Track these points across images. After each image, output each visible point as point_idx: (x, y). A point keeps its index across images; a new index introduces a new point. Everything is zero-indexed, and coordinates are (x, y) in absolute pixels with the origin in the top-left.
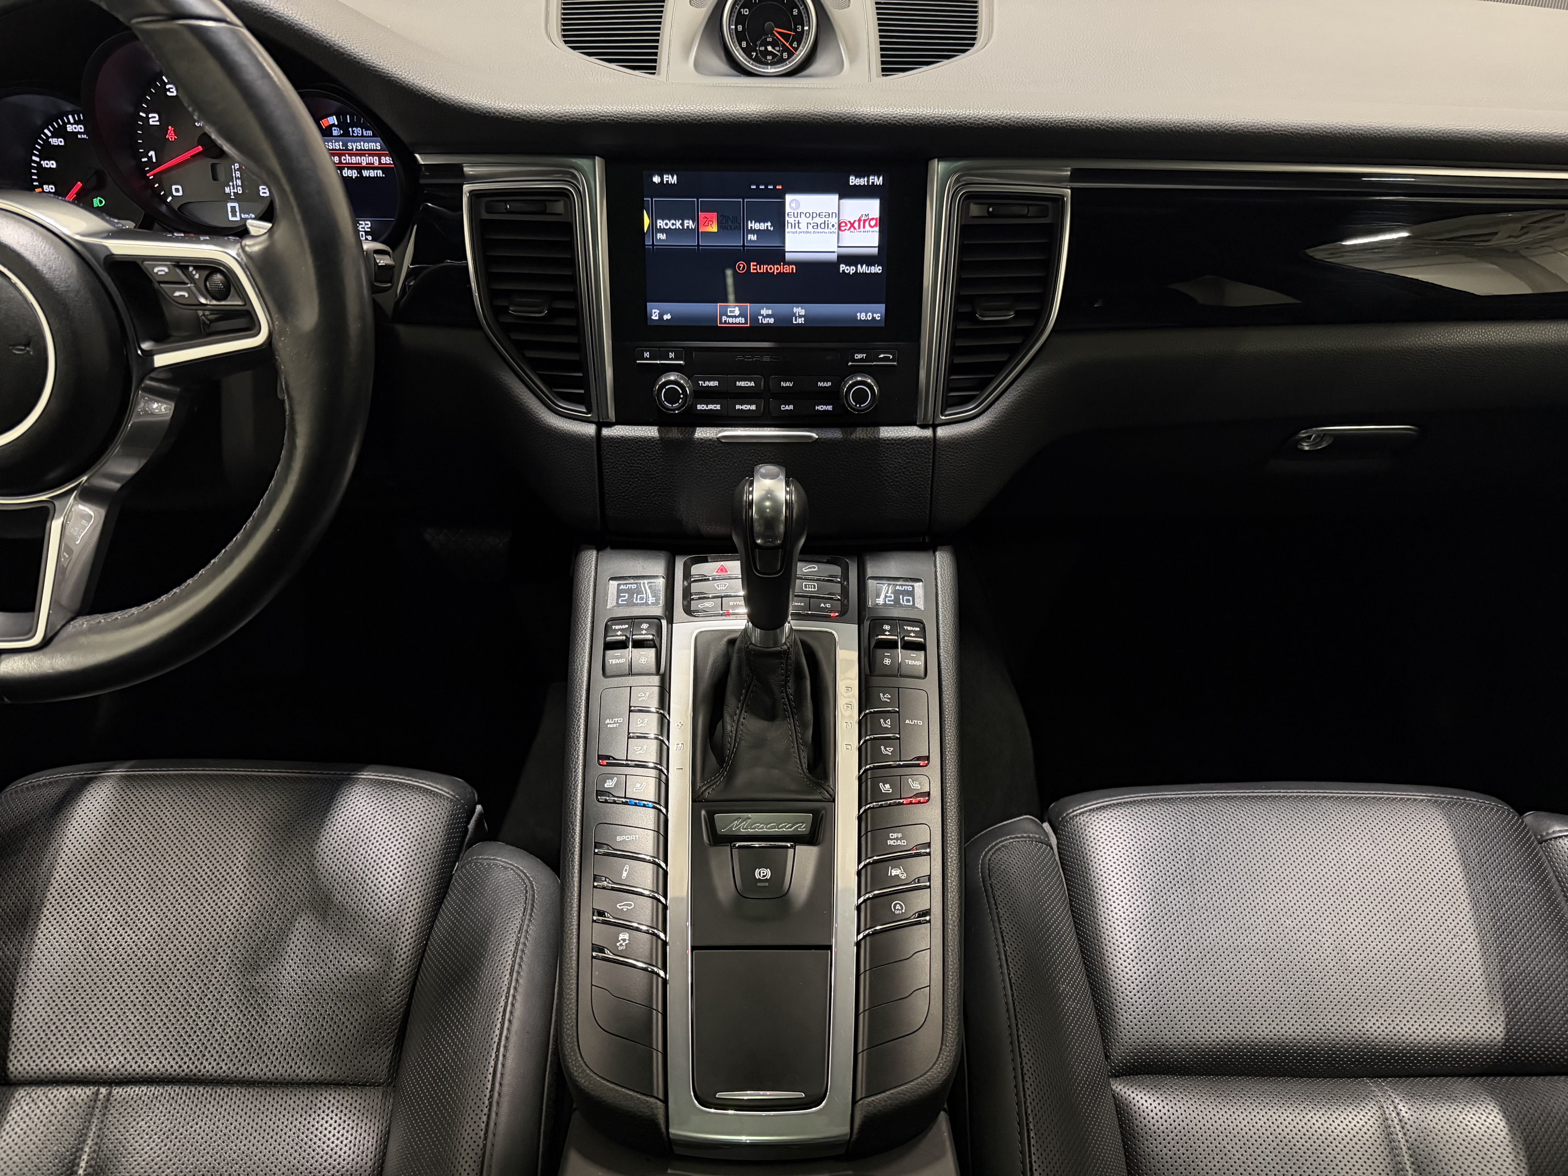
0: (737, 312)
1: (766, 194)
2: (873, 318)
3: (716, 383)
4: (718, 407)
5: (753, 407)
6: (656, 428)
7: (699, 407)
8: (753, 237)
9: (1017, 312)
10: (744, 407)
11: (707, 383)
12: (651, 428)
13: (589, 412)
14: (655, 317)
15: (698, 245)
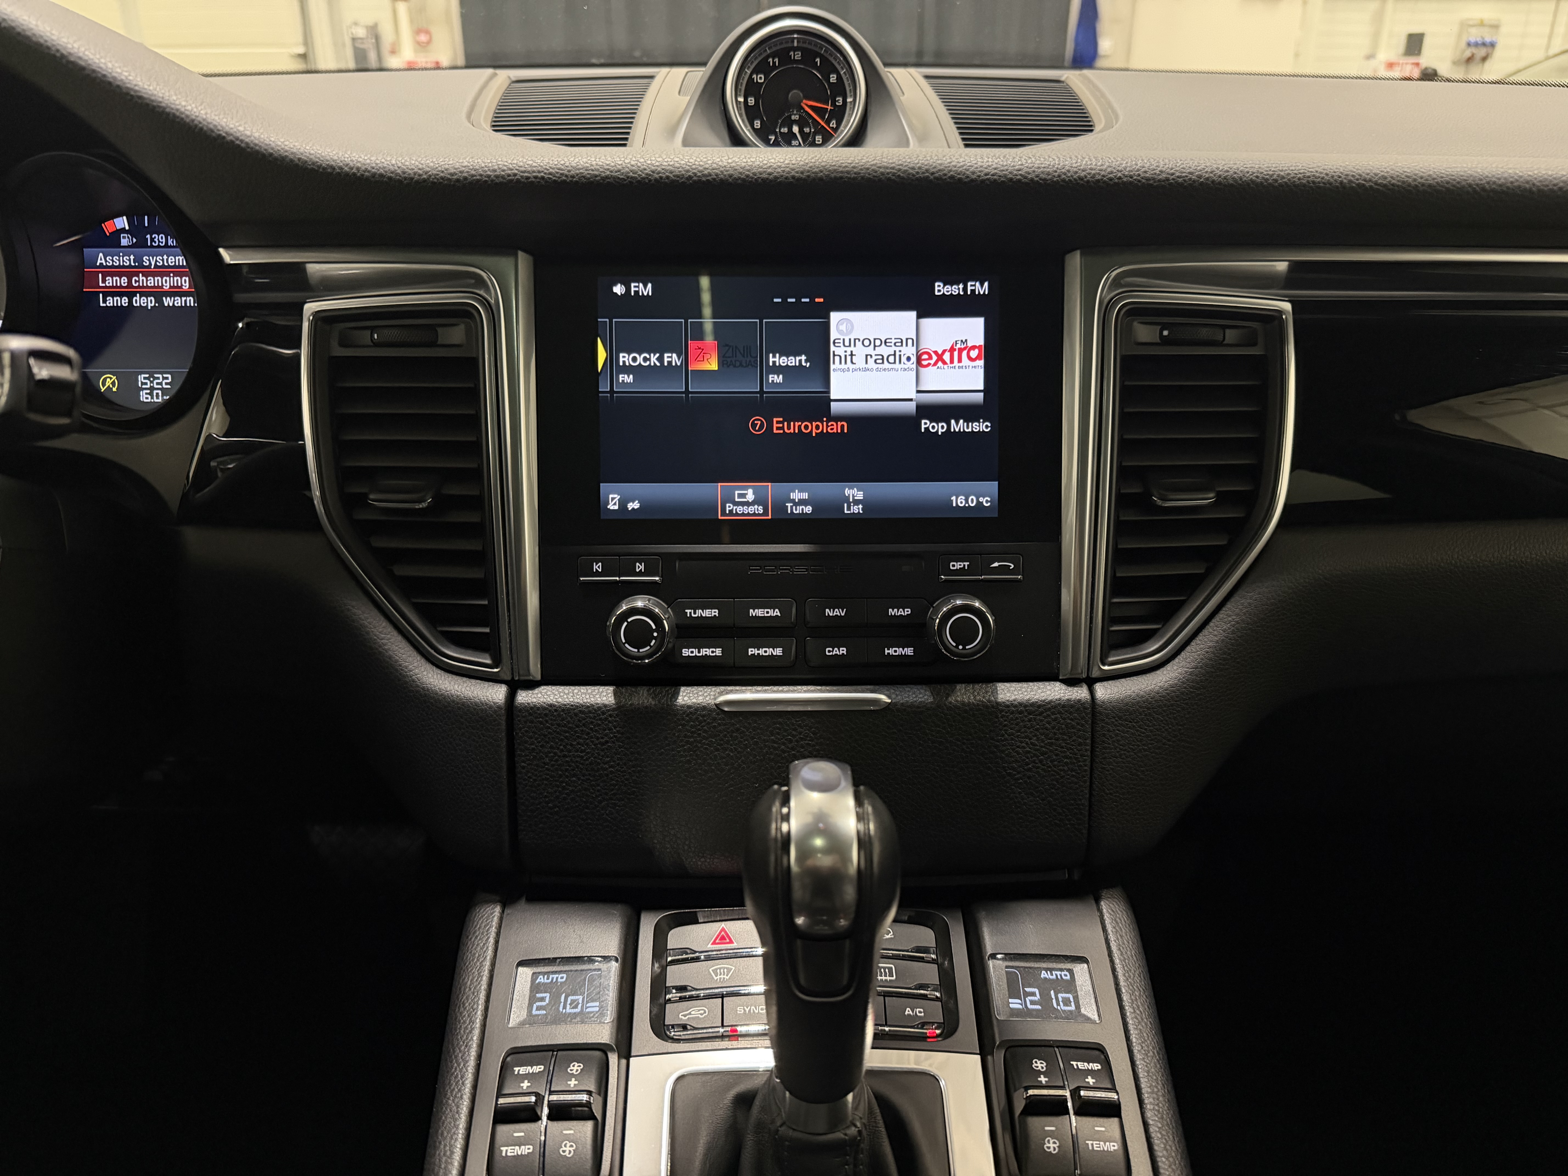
0: (750, 496)
1: (798, 310)
2: (979, 504)
3: (715, 612)
4: (718, 652)
5: (778, 652)
6: (611, 689)
7: (686, 652)
8: (778, 379)
9: (1219, 494)
10: (761, 652)
11: (699, 612)
12: (602, 688)
13: (496, 664)
14: (613, 506)
15: (687, 391)
